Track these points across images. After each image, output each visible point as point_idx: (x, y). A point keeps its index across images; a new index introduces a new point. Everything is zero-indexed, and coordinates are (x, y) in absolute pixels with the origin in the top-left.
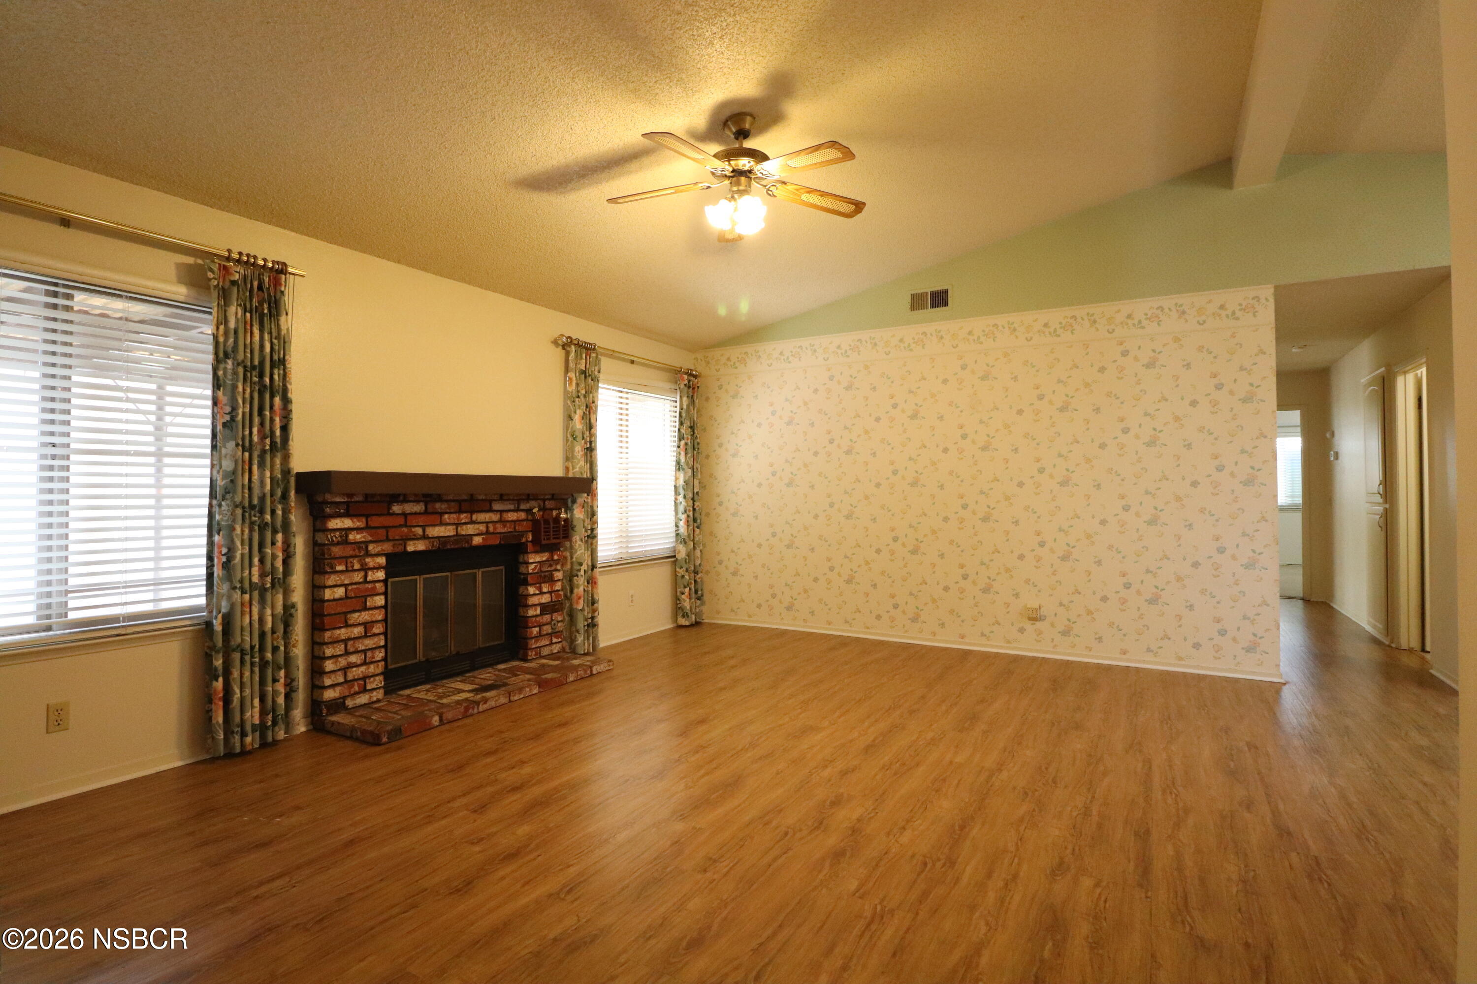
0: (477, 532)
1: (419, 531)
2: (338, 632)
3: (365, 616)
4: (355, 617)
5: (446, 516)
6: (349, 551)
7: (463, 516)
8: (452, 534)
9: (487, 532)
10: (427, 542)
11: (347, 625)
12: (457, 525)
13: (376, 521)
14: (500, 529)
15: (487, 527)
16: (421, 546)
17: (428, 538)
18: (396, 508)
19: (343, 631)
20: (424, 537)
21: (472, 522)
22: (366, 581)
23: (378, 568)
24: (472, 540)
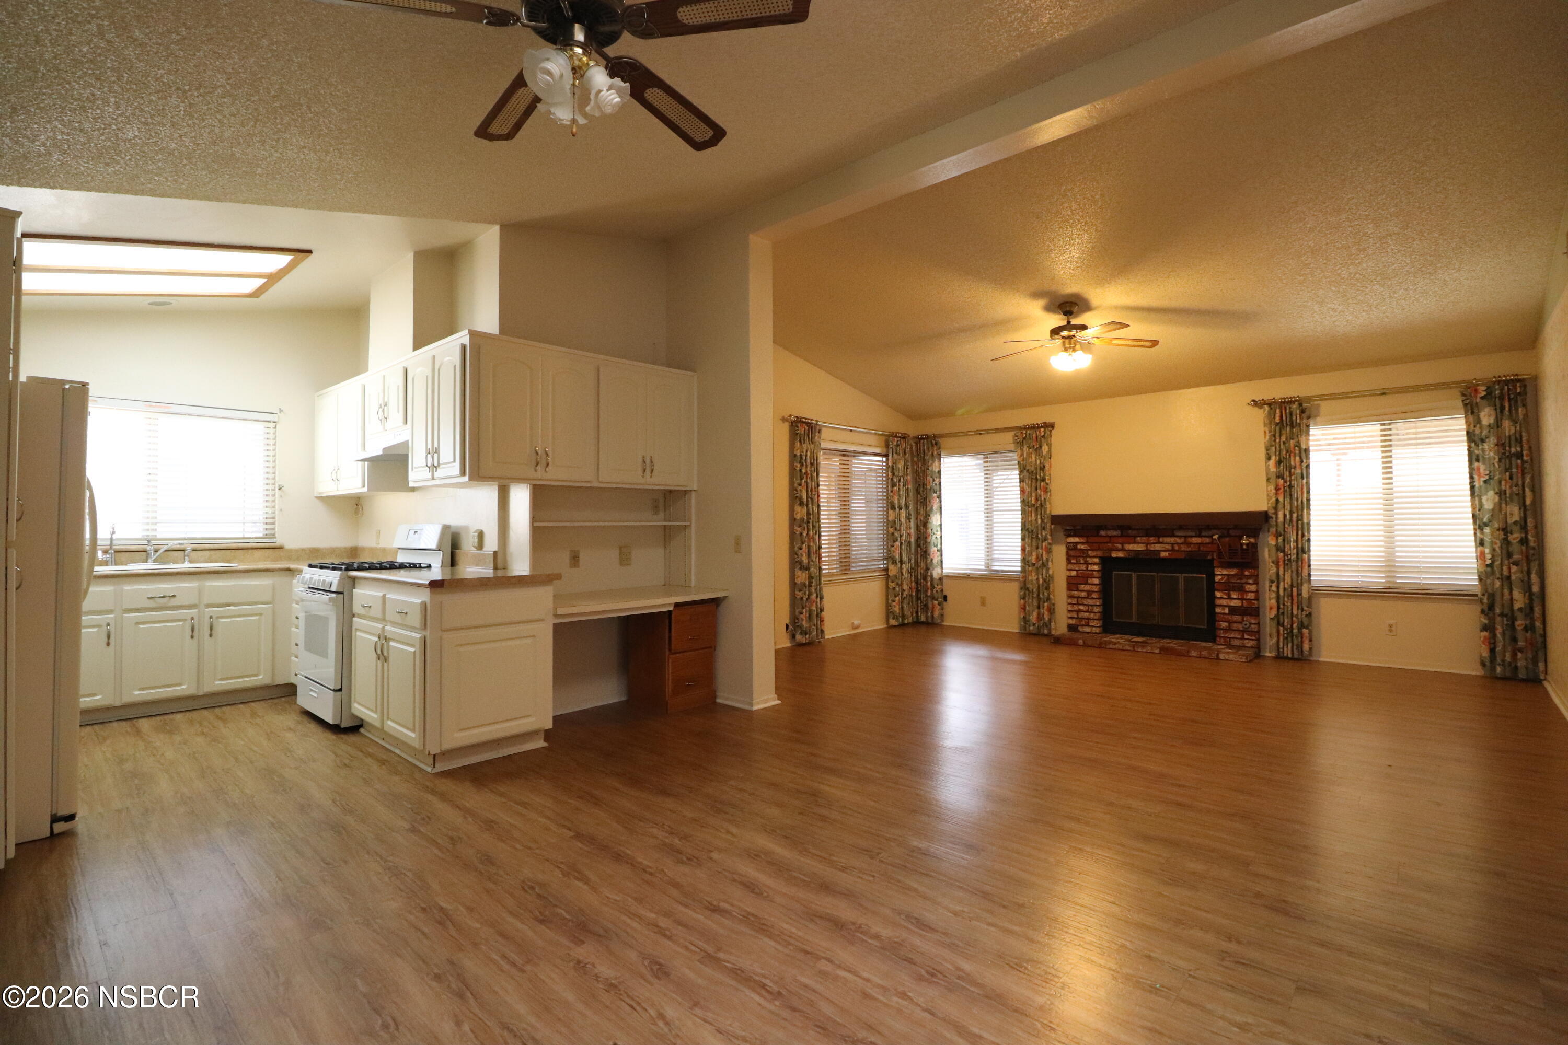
0: (1163, 549)
1: (1119, 546)
2: (1073, 592)
3: (1088, 588)
4: (1082, 587)
5: (1139, 538)
6: (1078, 554)
7: (1151, 539)
8: (1143, 549)
9: (1173, 550)
10: (1125, 552)
11: (1078, 590)
12: (1147, 544)
13: (1092, 539)
14: (1184, 548)
15: (1173, 547)
16: (1120, 555)
17: (1125, 550)
18: (1103, 533)
19: (1076, 592)
20: (1123, 550)
21: (1159, 543)
22: (1087, 570)
23: (1095, 564)
24: (1159, 554)
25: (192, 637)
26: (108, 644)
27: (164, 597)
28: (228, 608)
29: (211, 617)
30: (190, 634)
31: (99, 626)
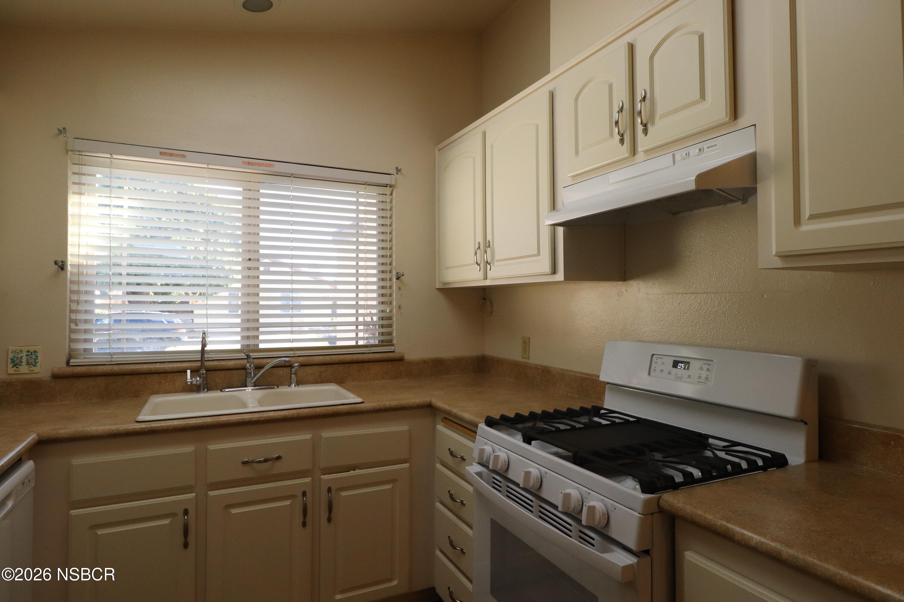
25: (304, 524)
26: (186, 545)
27: (266, 461)
28: (352, 473)
29: (329, 490)
30: (302, 520)
31: (172, 515)
